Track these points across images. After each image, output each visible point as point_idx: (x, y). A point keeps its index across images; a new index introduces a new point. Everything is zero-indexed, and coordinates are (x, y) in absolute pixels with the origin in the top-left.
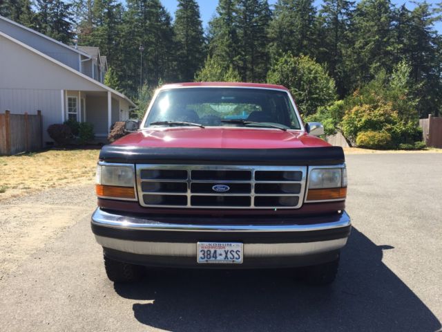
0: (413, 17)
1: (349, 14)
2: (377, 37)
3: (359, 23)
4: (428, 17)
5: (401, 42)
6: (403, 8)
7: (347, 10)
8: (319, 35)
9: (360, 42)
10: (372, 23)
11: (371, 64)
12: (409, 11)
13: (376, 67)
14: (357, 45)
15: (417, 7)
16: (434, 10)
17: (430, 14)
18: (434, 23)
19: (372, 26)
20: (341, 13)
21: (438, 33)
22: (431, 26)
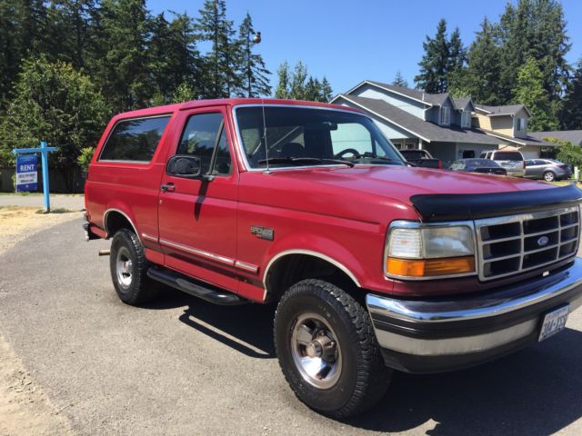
0: (174, 31)
1: (94, 13)
2: (135, 49)
3: (109, 27)
4: (191, 33)
5: (164, 60)
6: (161, 17)
7: (90, 6)
8: (54, 35)
9: (114, 53)
10: (127, 30)
11: (131, 82)
12: (168, 23)
13: (138, 88)
14: (110, 55)
15: (177, 18)
16: (196, 26)
17: (192, 31)
18: (197, 41)
19: (127, 34)
20: (82, 10)
21: (201, 54)
22: (192, 44)
